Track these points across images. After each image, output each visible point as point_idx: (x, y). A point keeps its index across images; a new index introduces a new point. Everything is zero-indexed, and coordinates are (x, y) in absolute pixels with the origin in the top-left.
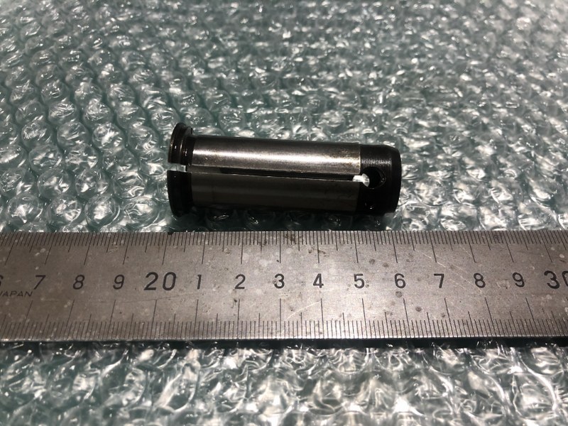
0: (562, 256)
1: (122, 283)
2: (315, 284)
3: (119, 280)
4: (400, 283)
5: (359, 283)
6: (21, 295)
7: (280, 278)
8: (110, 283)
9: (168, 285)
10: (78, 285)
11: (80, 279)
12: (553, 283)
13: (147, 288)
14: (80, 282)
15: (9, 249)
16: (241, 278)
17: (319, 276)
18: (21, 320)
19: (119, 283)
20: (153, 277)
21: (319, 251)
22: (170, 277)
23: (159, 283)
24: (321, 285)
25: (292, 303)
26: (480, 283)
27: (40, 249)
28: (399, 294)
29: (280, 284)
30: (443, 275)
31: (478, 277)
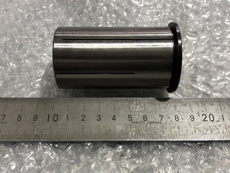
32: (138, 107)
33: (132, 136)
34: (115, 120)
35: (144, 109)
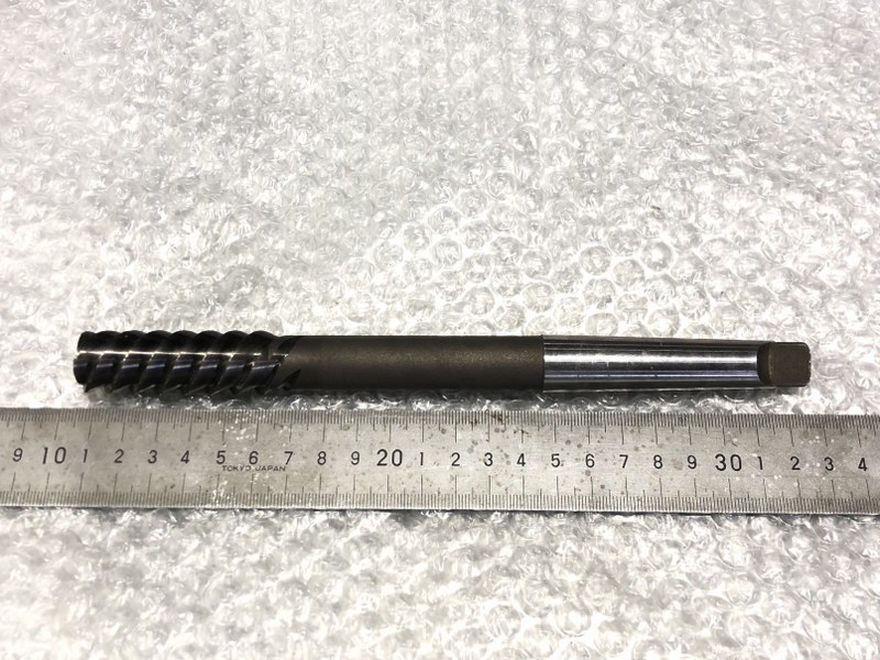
0: (735, 440)
1: (358, 459)
2: (518, 463)
3: (355, 456)
4: (590, 463)
5: (556, 462)
6: (276, 469)
7: (489, 456)
8: (348, 458)
9: (397, 462)
10: (322, 461)
11: (322, 455)
12: (721, 466)
13: (379, 464)
14: (322, 458)
15: (255, 426)
16: (456, 456)
17: (522, 455)
18: (282, 492)
19: (356, 458)
20: (382, 453)
21: (523, 432)
22: (397, 454)
23: (388, 460)
24: (523, 464)
25: (500, 480)
26: (658, 465)
27: (282, 427)
28: (588, 473)
29: (489, 462)
30: (627, 457)
31: (658, 459)
32: (243, 431)
33: (218, 498)
34: (187, 461)
35: (254, 436)
